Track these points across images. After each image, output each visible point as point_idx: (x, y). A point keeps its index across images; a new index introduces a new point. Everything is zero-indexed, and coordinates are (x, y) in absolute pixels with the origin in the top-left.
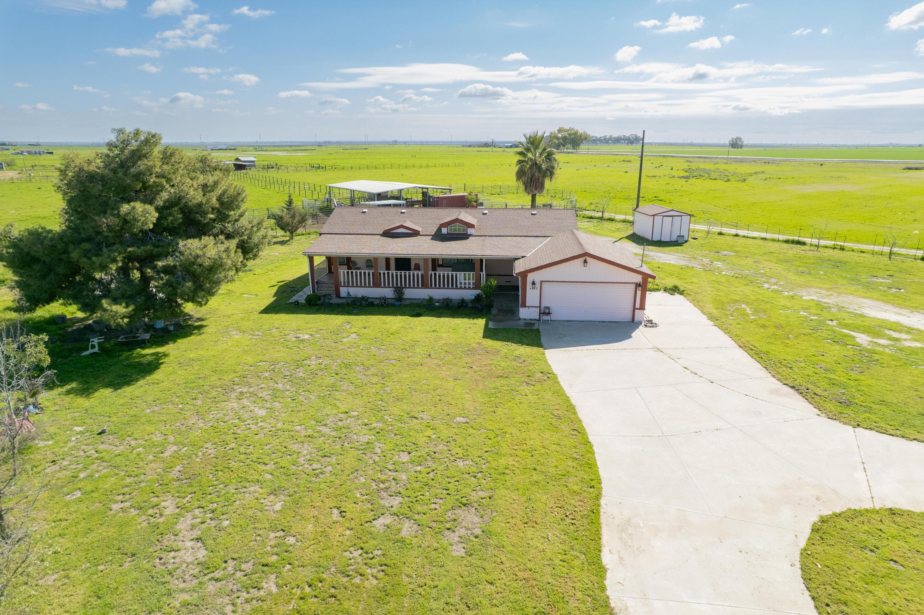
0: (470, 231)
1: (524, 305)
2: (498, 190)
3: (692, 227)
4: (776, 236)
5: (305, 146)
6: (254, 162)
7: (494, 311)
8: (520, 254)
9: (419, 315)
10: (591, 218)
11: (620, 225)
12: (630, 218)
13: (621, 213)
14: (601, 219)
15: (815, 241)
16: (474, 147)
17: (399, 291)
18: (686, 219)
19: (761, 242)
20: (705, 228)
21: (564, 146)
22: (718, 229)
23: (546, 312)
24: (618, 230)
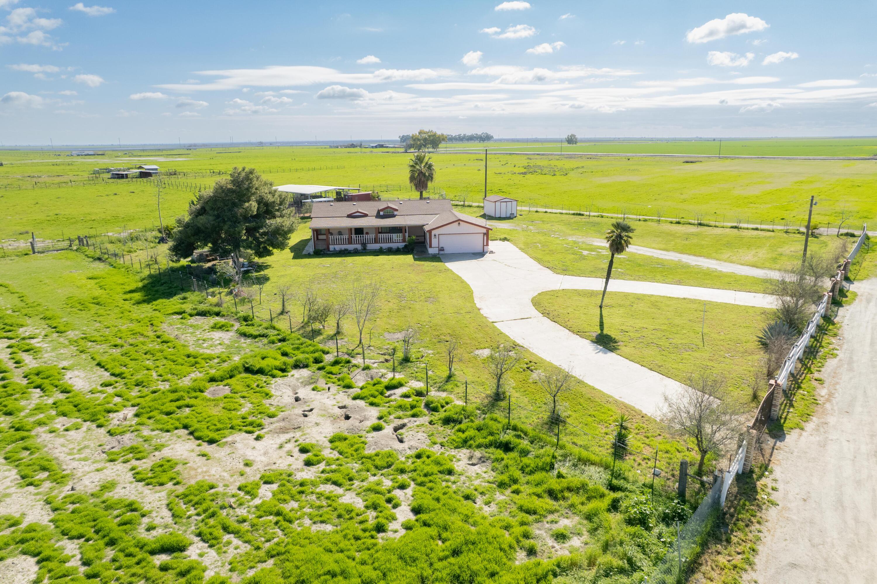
0: (396, 213)
1: (431, 247)
2: (385, 189)
3: (519, 208)
4: (568, 212)
5: (172, 149)
6: (156, 169)
7: (415, 252)
8: (425, 223)
9: (378, 255)
10: (457, 205)
11: (476, 209)
12: (482, 205)
13: (476, 202)
14: (464, 206)
15: (588, 213)
16: (341, 147)
17: (364, 245)
18: (514, 203)
19: (559, 215)
20: (527, 209)
21: (425, 146)
22: (535, 209)
23: (442, 249)
24: (475, 212)
